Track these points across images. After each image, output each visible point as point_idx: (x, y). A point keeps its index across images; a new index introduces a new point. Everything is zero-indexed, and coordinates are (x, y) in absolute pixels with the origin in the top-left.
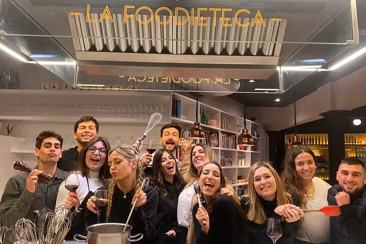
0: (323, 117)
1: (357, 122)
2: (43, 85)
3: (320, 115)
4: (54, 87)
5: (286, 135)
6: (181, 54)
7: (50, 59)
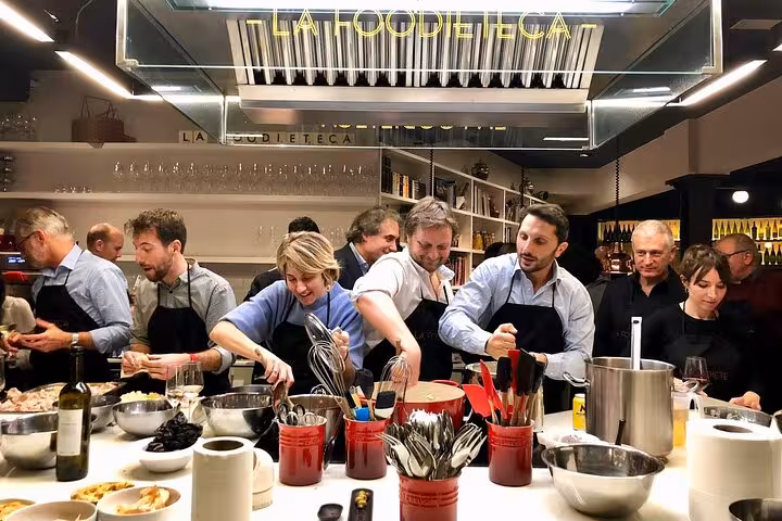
0: (673, 188)
1: (741, 197)
2: (181, 134)
3: (667, 183)
4: (200, 136)
5: (600, 224)
6: (421, 86)
7: (177, 92)
